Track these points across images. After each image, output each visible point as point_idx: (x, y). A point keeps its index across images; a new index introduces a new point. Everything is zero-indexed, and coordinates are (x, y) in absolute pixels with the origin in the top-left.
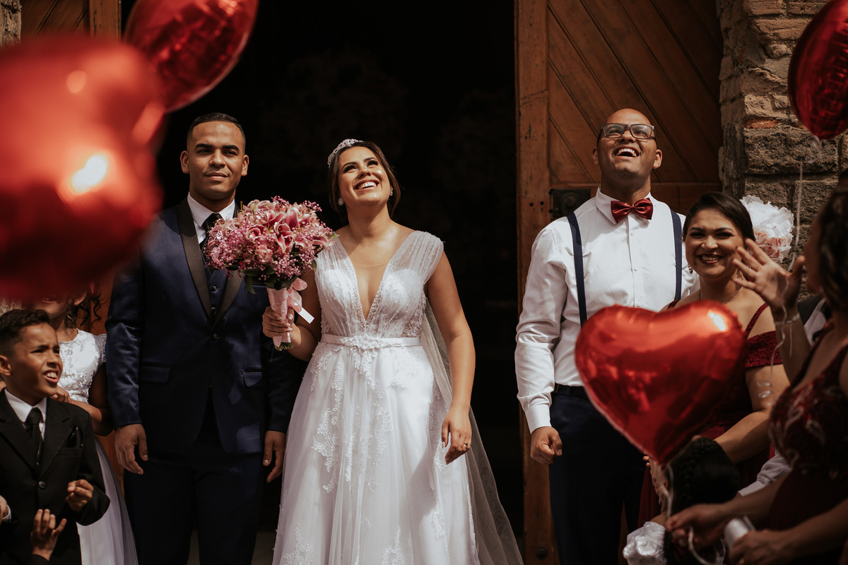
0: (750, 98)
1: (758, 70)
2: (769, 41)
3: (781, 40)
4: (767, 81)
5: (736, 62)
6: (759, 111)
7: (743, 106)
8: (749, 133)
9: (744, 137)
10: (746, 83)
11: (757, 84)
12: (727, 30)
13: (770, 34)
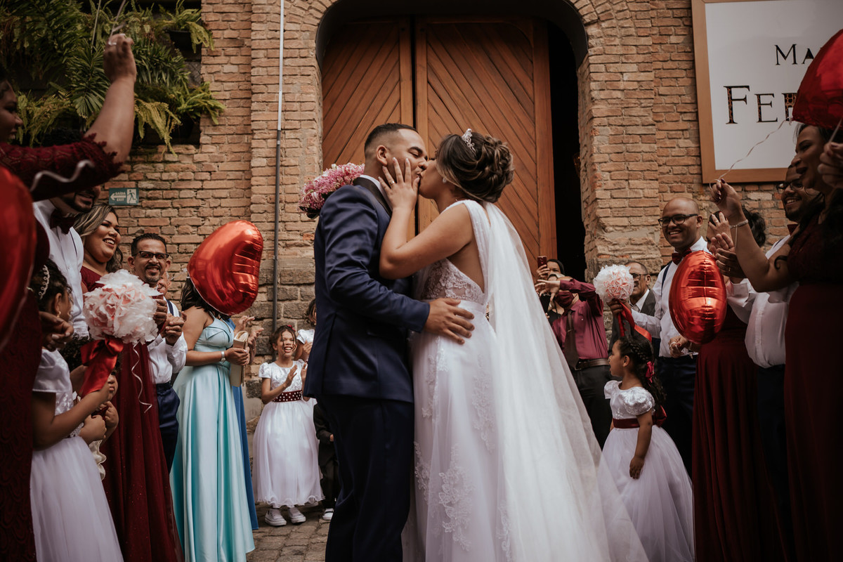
0: (599, 248)
1: (602, 237)
2: (606, 226)
3: (611, 226)
4: (606, 241)
5: (592, 235)
6: (603, 252)
7: (597, 250)
8: (599, 260)
9: (598, 262)
10: (597, 242)
11: (601, 242)
12: (587, 225)
13: (606, 224)
